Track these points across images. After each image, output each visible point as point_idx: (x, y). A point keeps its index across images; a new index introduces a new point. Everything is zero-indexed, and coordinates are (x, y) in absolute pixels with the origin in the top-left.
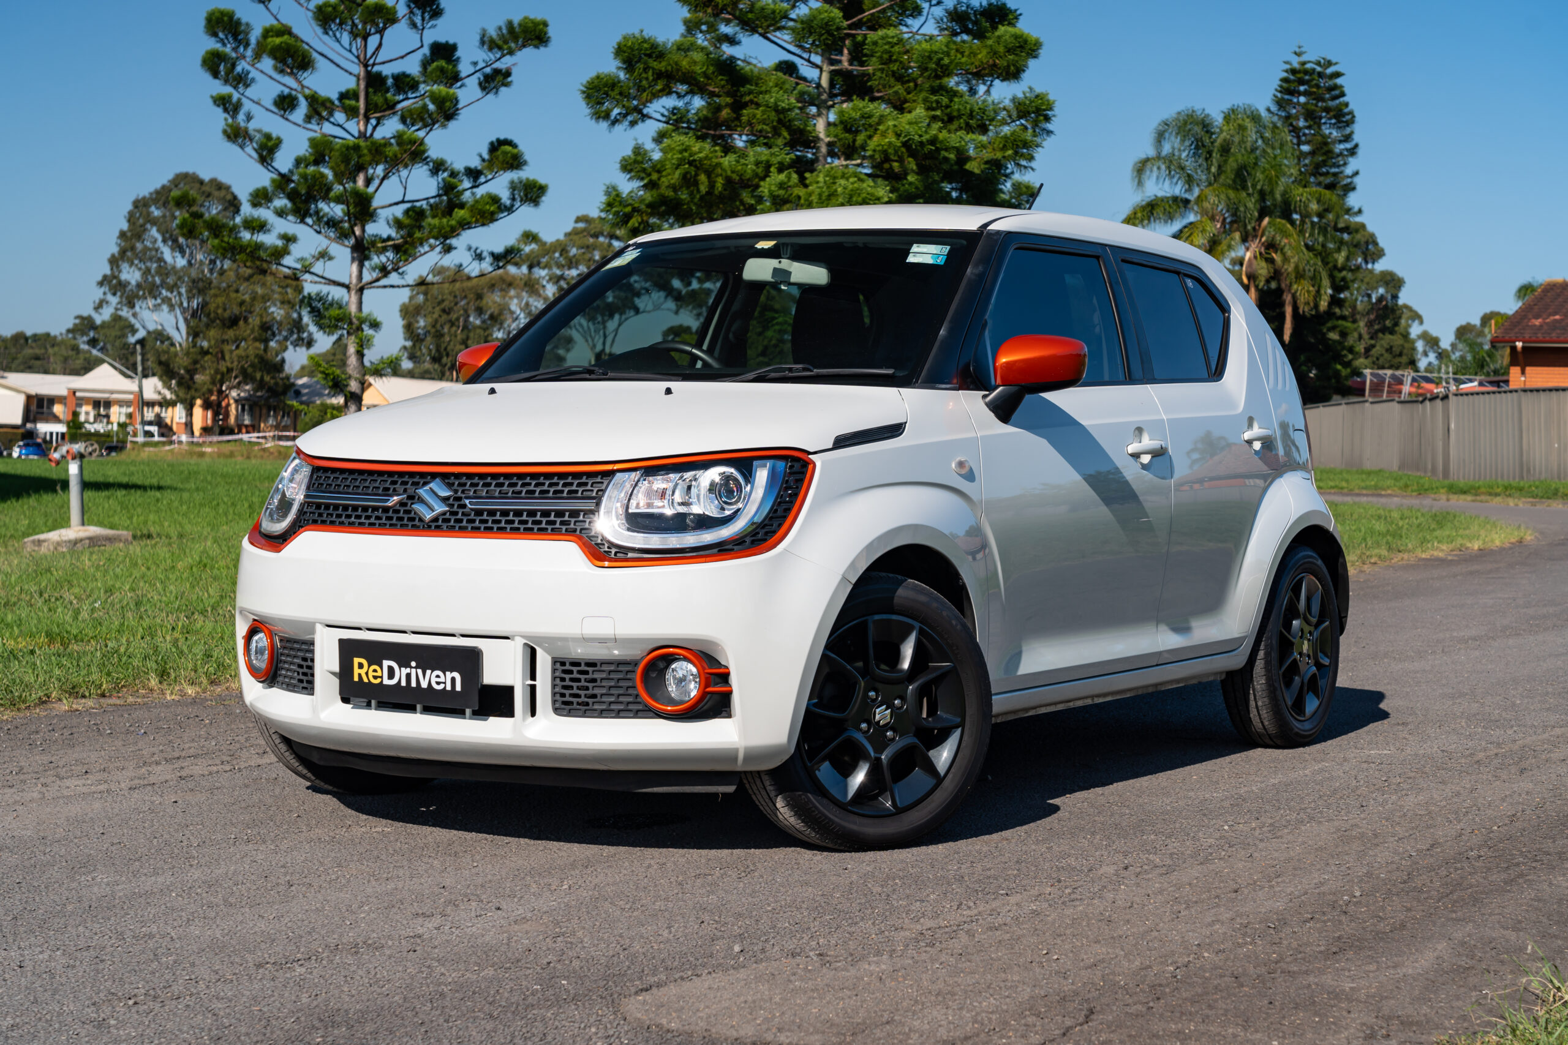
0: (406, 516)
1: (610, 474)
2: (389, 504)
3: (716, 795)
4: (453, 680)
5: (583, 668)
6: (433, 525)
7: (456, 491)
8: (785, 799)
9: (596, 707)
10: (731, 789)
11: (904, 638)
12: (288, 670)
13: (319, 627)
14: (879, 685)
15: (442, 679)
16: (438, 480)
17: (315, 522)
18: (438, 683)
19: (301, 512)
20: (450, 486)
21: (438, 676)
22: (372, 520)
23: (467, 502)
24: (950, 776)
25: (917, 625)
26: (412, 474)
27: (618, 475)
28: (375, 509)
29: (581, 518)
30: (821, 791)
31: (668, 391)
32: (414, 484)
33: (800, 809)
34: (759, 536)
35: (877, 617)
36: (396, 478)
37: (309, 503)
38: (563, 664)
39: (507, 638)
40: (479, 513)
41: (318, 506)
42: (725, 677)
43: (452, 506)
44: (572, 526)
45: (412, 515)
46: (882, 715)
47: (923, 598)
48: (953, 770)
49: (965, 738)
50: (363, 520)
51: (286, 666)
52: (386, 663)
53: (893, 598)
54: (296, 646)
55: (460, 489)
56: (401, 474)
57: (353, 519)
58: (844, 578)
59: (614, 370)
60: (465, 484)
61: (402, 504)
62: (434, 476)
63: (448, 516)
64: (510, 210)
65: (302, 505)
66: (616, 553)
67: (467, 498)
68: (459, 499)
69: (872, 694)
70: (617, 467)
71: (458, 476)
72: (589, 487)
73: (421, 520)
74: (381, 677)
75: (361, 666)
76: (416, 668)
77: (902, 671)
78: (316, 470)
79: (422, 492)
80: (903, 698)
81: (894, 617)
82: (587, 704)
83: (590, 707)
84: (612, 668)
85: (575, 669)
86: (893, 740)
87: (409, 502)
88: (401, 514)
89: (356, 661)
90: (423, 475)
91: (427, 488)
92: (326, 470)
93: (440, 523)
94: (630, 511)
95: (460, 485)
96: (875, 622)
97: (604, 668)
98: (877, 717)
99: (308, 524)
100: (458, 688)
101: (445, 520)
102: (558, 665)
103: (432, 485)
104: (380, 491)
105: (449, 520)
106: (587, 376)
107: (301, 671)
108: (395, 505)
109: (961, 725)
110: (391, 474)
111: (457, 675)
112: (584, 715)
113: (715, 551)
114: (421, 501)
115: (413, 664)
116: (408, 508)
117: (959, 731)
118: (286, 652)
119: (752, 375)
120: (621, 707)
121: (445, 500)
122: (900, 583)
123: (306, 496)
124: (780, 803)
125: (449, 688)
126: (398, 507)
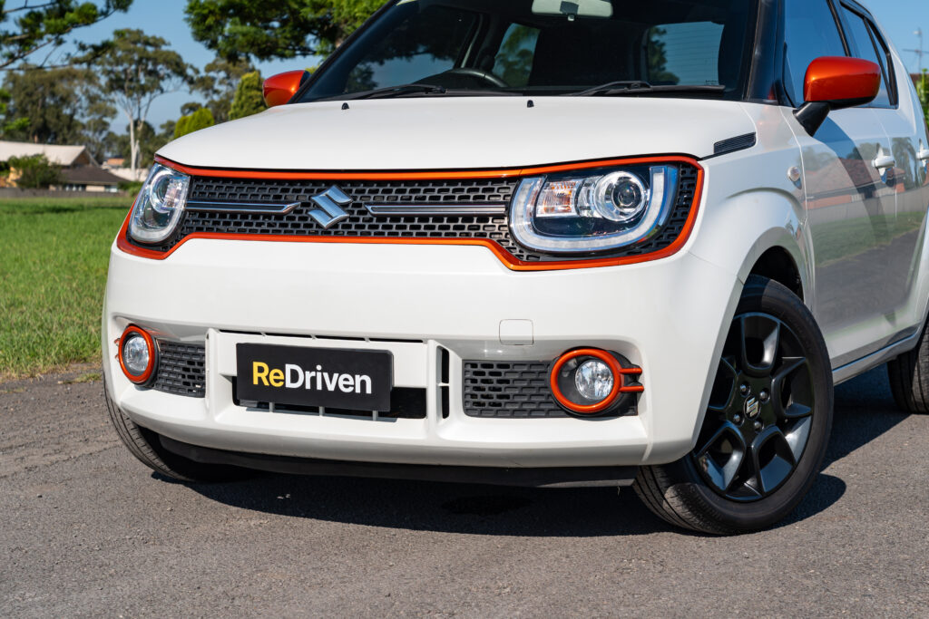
0: (302, 223)
1: (516, 180)
2: (283, 211)
3: (614, 488)
4: (363, 383)
5: (495, 369)
6: (333, 231)
7: (355, 198)
8: (676, 489)
9: (508, 407)
10: (629, 482)
11: (767, 334)
12: (170, 373)
13: (212, 332)
14: (749, 379)
15: (351, 382)
16: (334, 187)
17: (200, 229)
18: (346, 386)
19: (183, 220)
20: (348, 192)
21: (346, 380)
22: (265, 227)
23: (369, 208)
24: (803, 461)
25: (778, 321)
26: (304, 182)
27: (525, 180)
28: (268, 216)
29: (490, 223)
30: (706, 480)
31: (530, 104)
32: (307, 191)
33: (689, 500)
34: (664, 239)
35: (748, 315)
36: (286, 186)
37: (190, 211)
38: (474, 366)
39: (420, 341)
40: (381, 218)
41: (202, 214)
42: (635, 375)
43: (352, 212)
44: (481, 231)
45: (309, 221)
46: (752, 407)
47: (783, 297)
48: (805, 456)
49: (814, 425)
50: (254, 227)
51: (169, 369)
52: (289, 367)
53: (761, 297)
54: (179, 349)
55: (359, 196)
56: (292, 182)
57: (243, 227)
58: (739, 280)
59: (450, 87)
60: (363, 191)
61: (296, 211)
62: (329, 183)
63: (348, 222)
65: (184, 213)
66: (528, 257)
67: (369, 204)
68: (359, 205)
69: (743, 387)
70: (524, 172)
71: (354, 182)
72: (495, 193)
73: (319, 226)
74: (284, 381)
75: (261, 370)
76: (322, 371)
77: (766, 365)
78: (194, 179)
79: (316, 199)
80: (767, 390)
81: (761, 314)
82: (500, 405)
83: (503, 407)
84: (525, 369)
85: (487, 371)
86: (759, 430)
87: (305, 209)
88: (297, 221)
89: (256, 365)
90: (315, 182)
91: (323, 195)
92: (206, 179)
93: (340, 229)
94: (538, 216)
95: (357, 192)
96: (748, 319)
97: (516, 369)
98: (748, 409)
99: (191, 232)
100: (369, 391)
101: (344, 227)
102: (469, 368)
103: (328, 192)
104: (271, 199)
105: (350, 226)
106: (424, 94)
107: (187, 374)
108: (290, 212)
109: (811, 414)
110: (280, 182)
111: (367, 379)
112: (496, 416)
113: (625, 253)
114: (318, 207)
115: (319, 367)
116: (304, 214)
117: (810, 418)
118: (168, 355)
120: (534, 407)
121: (344, 206)
122: (766, 283)
123: (187, 205)
124: (670, 494)
125: (358, 390)
126: (292, 214)
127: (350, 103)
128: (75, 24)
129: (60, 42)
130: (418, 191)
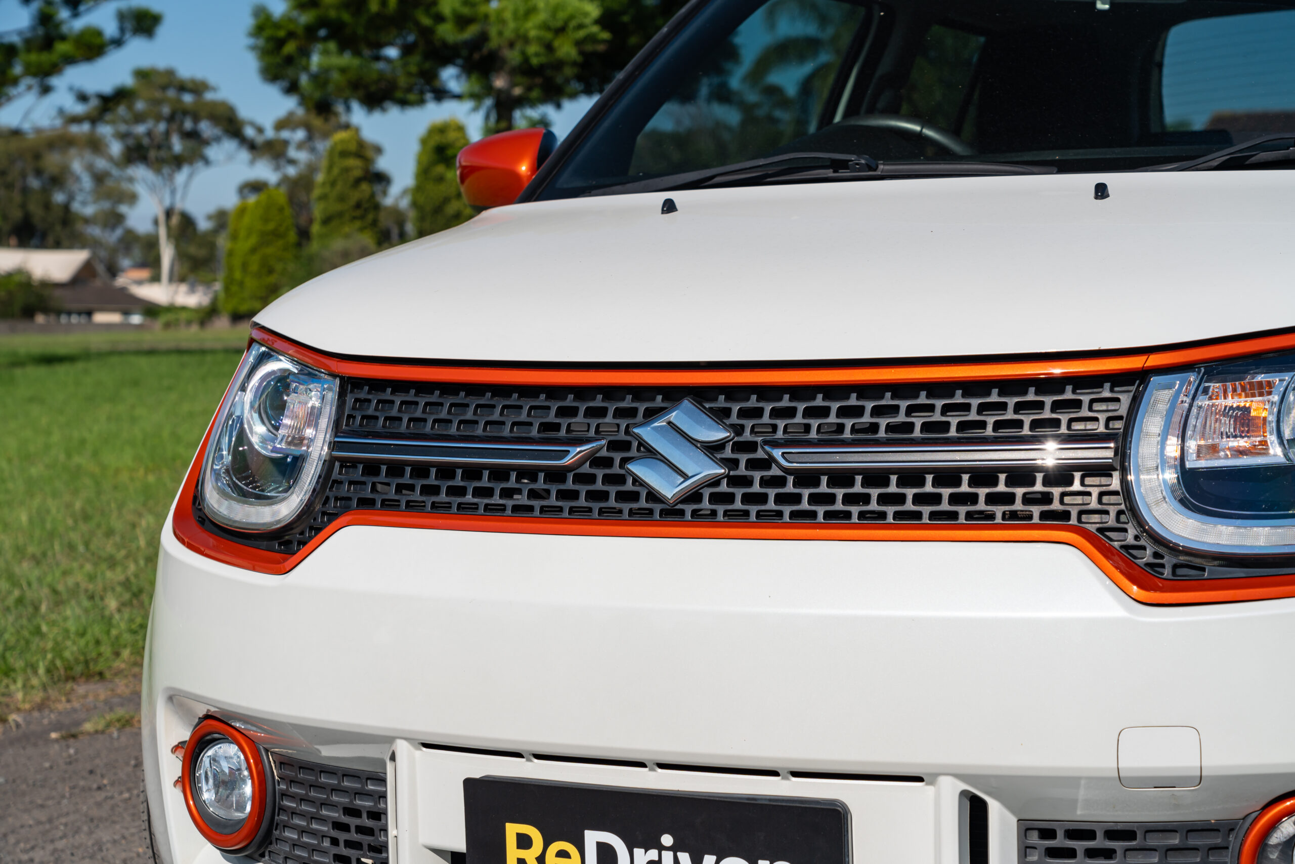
0: (613, 490)
1: (1140, 377)
2: (567, 461)
5: (1100, 842)
6: (689, 509)
7: (738, 430)
12: (302, 831)
13: (402, 748)
16: (686, 403)
17: (367, 503)
19: (325, 480)
20: (721, 415)
22: (522, 499)
23: (777, 453)
26: (611, 392)
27: (1155, 380)
28: (530, 473)
29: (1076, 486)
31: (1101, 191)
32: (620, 413)
36: (570, 401)
37: (344, 462)
38: (1047, 833)
39: (919, 779)
40: (807, 478)
41: (372, 468)
43: (732, 463)
44: (1056, 506)
45: (629, 486)
50: (496, 499)
51: (297, 821)
52: (592, 837)
54: (323, 779)
55: (749, 424)
56: (583, 392)
57: (469, 498)
59: (889, 158)
60: (758, 413)
61: (597, 461)
62: (674, 394)
63: (724, 487)
64: (118, 43)
65: (329, 464)
66: (1175, 567)
67: (776, 444)
68: (751, 447)
70: (1154, 360)
71: (734, 392)
72: (1085, 412)
73: (653, 496)
75: (524, 842)
76: (674, 849)
78: (348, 384)
79: (647, 433)
84: (1175, 841)
85: (1080, 846)
87: (617, 457)
88: (599, 485)
89: (512, 830)
90: (639, 392)
91: (660, 423)
92: (377, 385)
93: (706, 504)
94: (1188, 465)
95: (743, 413)
99: (346, 509)
101: (716, 498)
102: (1034, 838)
103: (673, 416)
104: (534, 432)
105: (728, 498)
106: (830, 173)
107: (342, 836)
108: (581, 463)
110: (554, 392)
114: (650, 453)
115: (667, 840)
116: (616, 469)
118: (295, 790)
119: (1222, 156)
121: (712, 449)
123: (334, 446)
126: (586, 468)
127: (677, 196)
128: (70, 60)
129: (46, 90)
130: (895, 409)
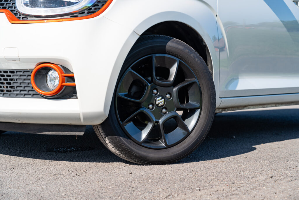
3: (75, 136)
5: (9, 74)
8: (109, 139)
9: (15, 92)
10: (82, 134)
11: (172, 65)
14: (158, 87)
24: (194, 131)
25: (178, 60)
29: (9, 2)
30: (127, 136)
34: (92, 10)
35: (157, 55)
44: (5, 5)
46: (160, 101)
47: (181, 47)
48: (195, 129)
49: (202, 114)
53: (165, 46)
58: (134, 32)
66: (23, 18)
69: (155, 91)
77: (170, 81)
80: (170, 94)
81: (166, 55)
82: (10, 91)
83: (12, 92)
84: (21, 73)
85: (5, 74)
86: (165, 113)
96: (156, 57)
97: (18, 73)
98: (157, 102)
109: (200, 107)
112: (10, 96)
113: (69, 17)
117: (199, 110)
120: (26, 92)
122: (170, 40)
124: (107, 141)
